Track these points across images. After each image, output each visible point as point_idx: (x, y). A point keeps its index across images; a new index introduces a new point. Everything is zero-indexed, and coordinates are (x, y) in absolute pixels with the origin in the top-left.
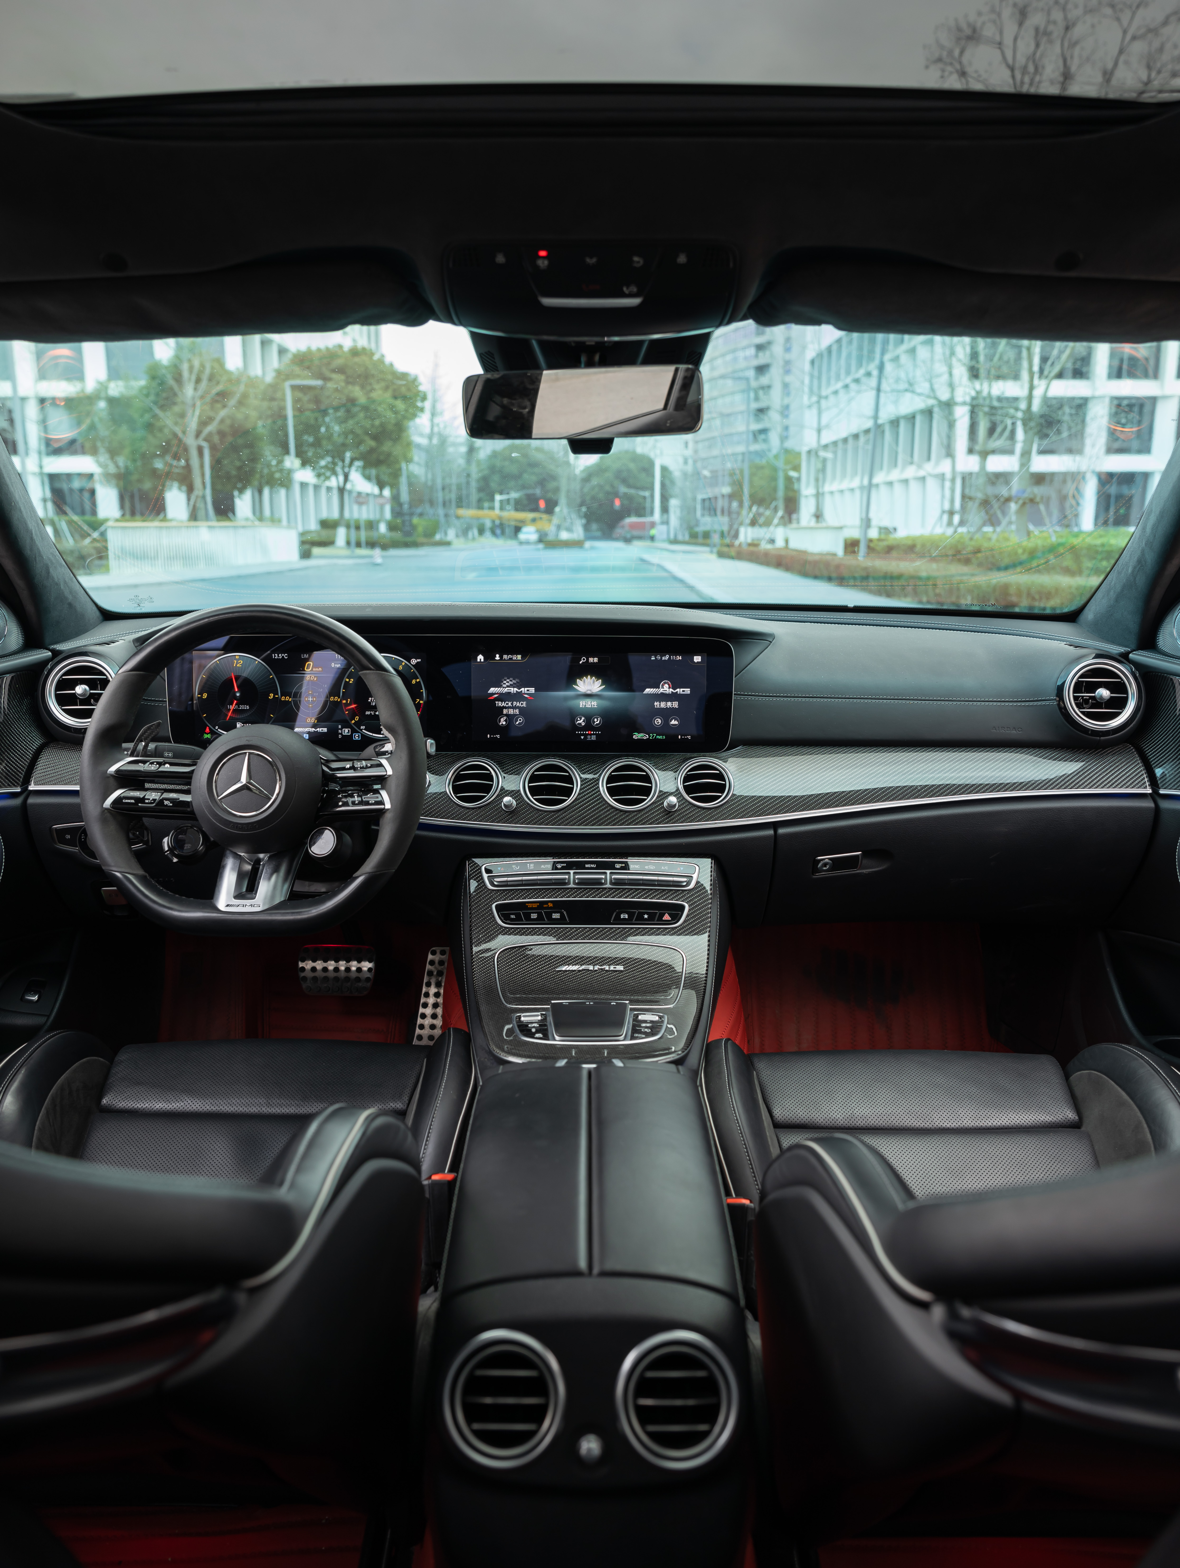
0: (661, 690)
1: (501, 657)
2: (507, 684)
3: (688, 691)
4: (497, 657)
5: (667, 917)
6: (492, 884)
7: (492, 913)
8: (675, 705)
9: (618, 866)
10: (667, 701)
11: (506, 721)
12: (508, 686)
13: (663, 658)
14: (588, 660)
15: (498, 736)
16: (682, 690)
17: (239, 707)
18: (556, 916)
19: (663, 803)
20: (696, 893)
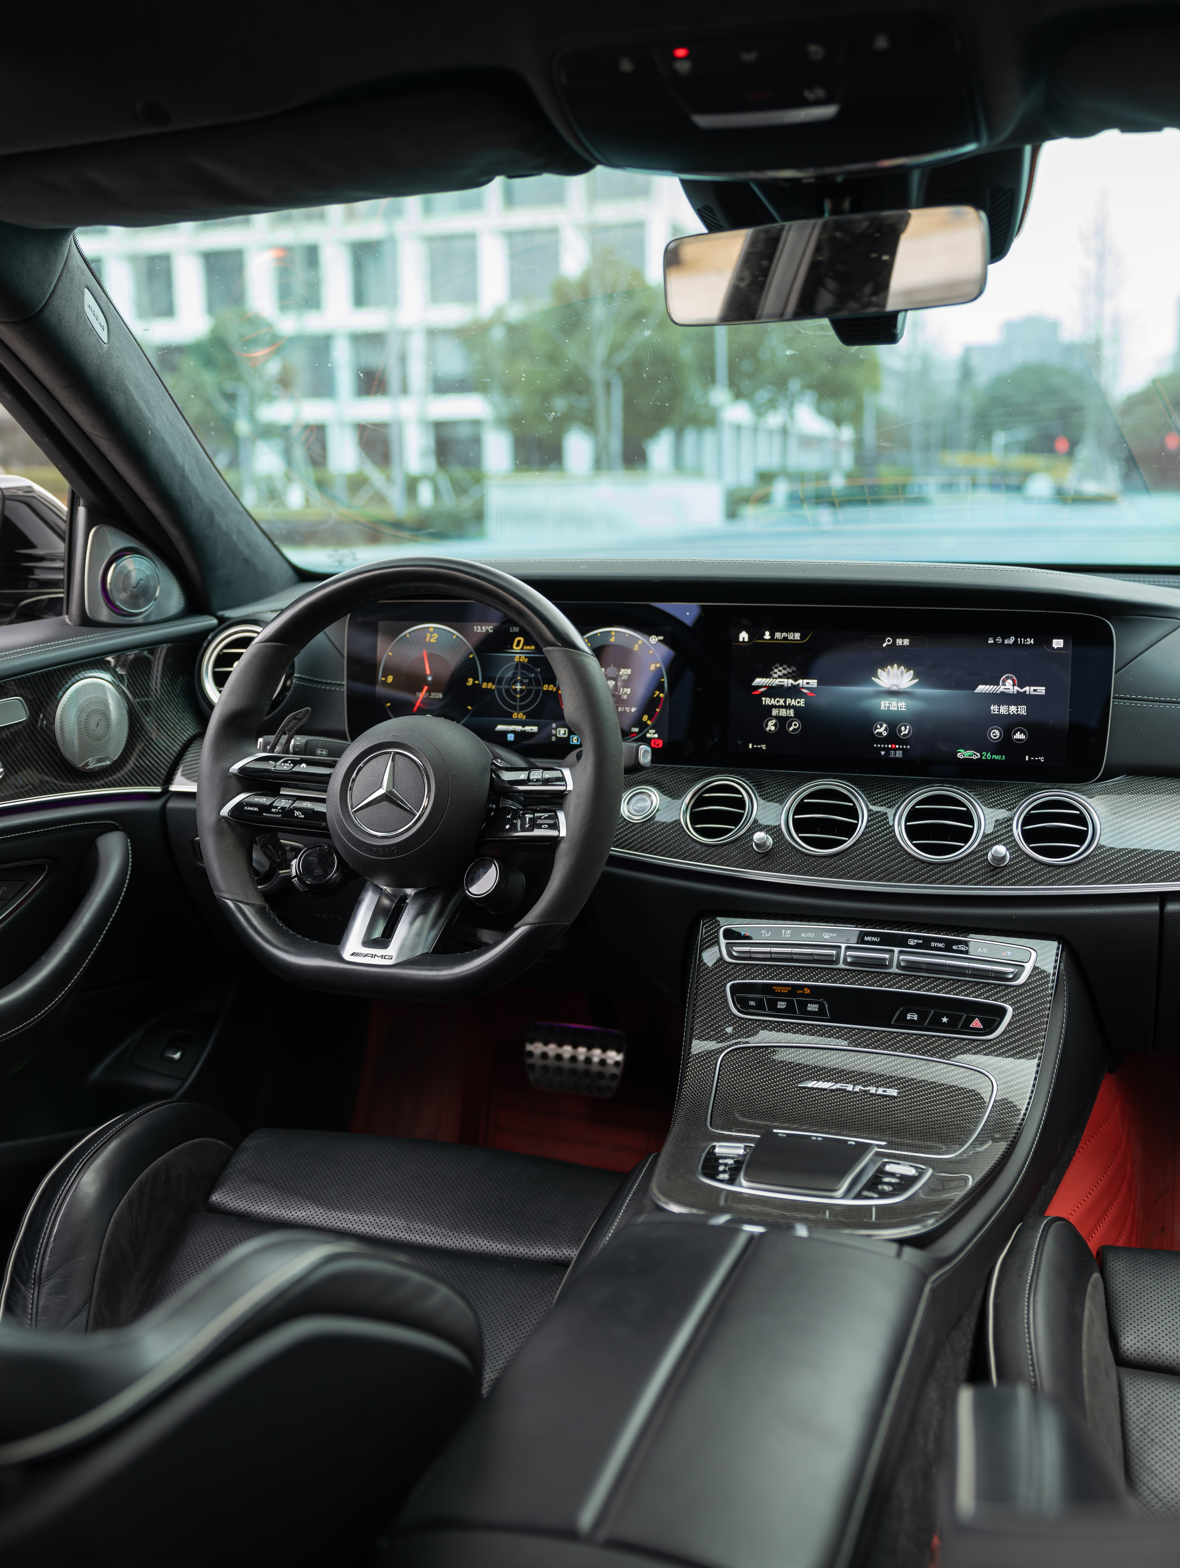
0: (1001, 688)
1: (772, 635)
2: (779, 674)
3: (1041, 690)
4: (767, 636)
5: (976, 1024)
6: (730, 955)
7: (725, 995)
8: (1022, 710)
9: (912, 942)
10: (1009, 704)
11: (775, 725)
12: (780, 677)
13: (1006, 642)
14: (894, 642)
15: (764, 747)
16: (1032, 688)
17: (430, 695)
18: (813, 1007)
19: (987, 854)
20: (1026, 991)
